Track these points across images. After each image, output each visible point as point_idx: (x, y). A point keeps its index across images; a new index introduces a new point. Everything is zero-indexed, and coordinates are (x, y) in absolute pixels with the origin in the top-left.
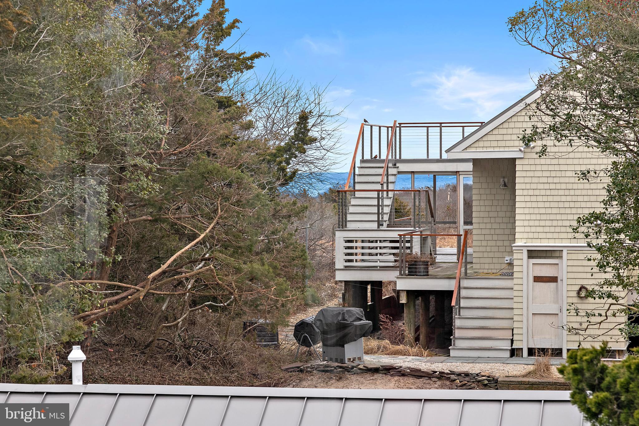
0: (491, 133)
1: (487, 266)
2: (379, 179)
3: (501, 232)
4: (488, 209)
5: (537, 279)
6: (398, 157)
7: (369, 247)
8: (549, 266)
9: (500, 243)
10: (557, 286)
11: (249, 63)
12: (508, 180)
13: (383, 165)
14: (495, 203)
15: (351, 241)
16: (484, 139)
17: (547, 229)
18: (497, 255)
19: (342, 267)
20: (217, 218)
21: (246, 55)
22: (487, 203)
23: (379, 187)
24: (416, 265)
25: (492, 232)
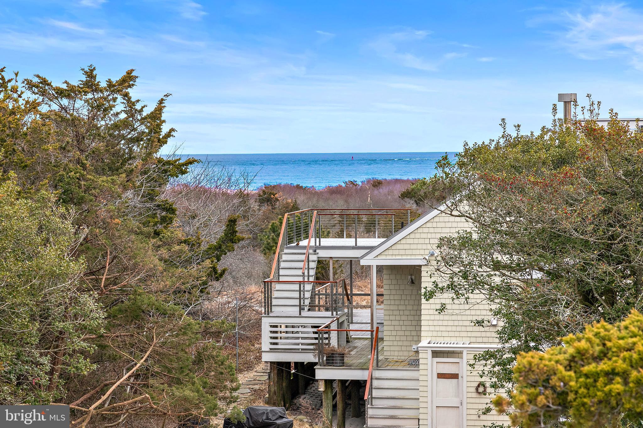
0: (399, 243)
1: (396, 353)
2: (301, 265)
3: (409, 323)
4: (397, 303)
5: (441, 376)
6: (318, 244)
7: (293, 332)
8: (451, 364)
9: (408, 333)
10: (458, 382)
11: (184, 169)
12: (415, 277)
13: (305, 251)
14: (404, 297)
15: (276, 327)
16: (393, 248)
17: (449, 329)
18: (405, 343)
19: (268, 350)
20: (152, 346)
21: (181, 161)
22: (396, 297)
23: (301, 279)
24: (333, 357)
25: (401, 323)
